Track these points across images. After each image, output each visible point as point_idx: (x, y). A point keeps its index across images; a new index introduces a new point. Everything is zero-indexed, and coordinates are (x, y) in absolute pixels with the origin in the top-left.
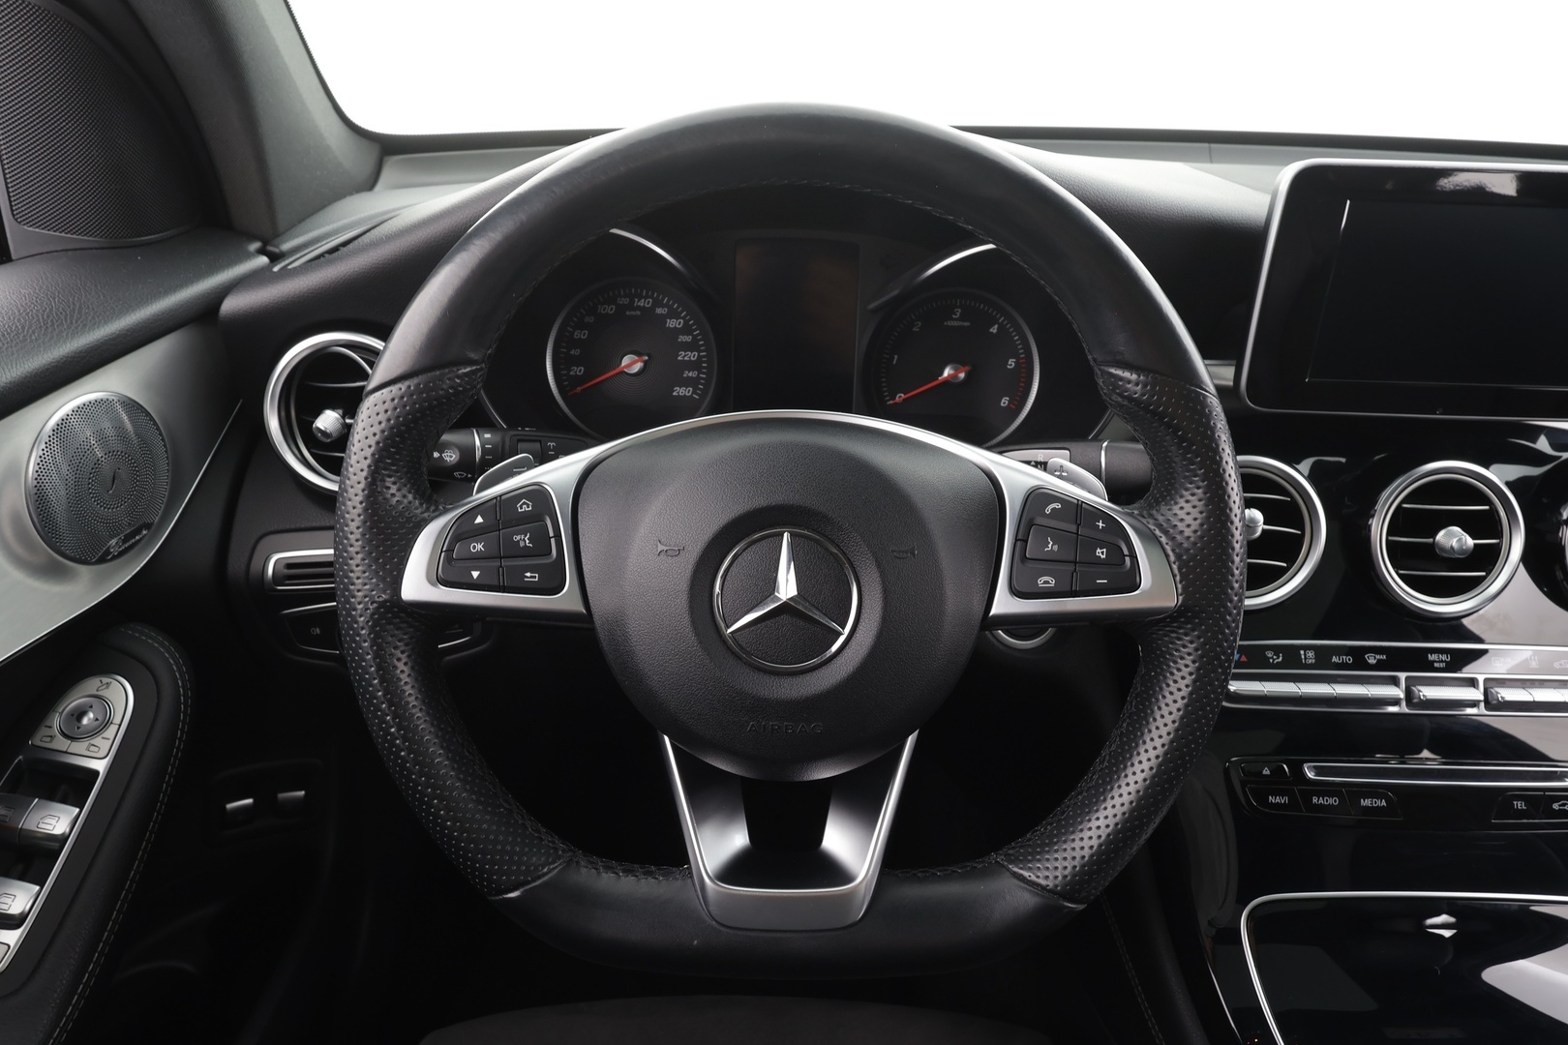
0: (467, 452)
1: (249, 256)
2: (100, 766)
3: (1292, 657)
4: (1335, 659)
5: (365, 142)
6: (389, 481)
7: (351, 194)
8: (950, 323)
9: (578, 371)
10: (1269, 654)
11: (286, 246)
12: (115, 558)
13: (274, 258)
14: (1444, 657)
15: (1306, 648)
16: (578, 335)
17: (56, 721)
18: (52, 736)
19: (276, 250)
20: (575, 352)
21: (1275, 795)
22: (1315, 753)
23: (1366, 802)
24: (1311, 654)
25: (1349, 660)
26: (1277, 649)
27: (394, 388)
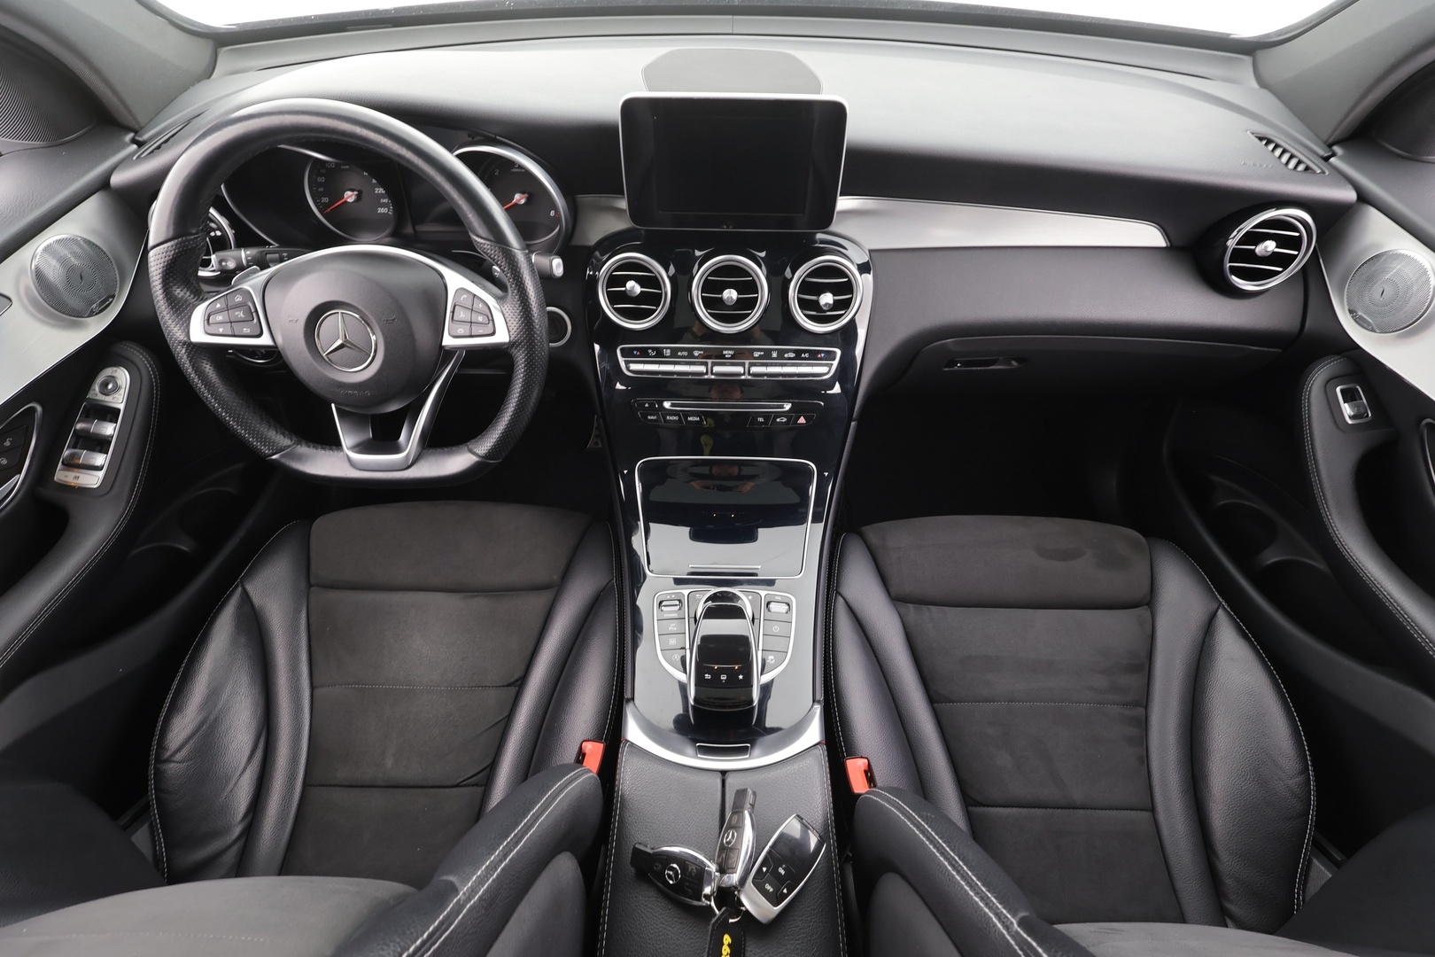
0: (239, 260)
1: (125, 146)
2: (122, 407)
3: (659, 353)
4: (679, 354)
5: (201, 41)
6: (175, 288)
7: (193, 85)
8: (514, 170)
9: (325, 200)
10: (650, 351)
11: (146, 137)
12: (97, 314)
13: (140, 144)
14: (731, 352)
15: (667, 348)
16: (319, 180)
17: (96, 387)
18: (95, 392)
19: (141, 139)
20: (321, 189)
21: (651, 415)
22: (669, 397)
23: (690, 419)
24: (669, 351)
25: (685, 354)
26: (653, 349)
27: (166, 245)
